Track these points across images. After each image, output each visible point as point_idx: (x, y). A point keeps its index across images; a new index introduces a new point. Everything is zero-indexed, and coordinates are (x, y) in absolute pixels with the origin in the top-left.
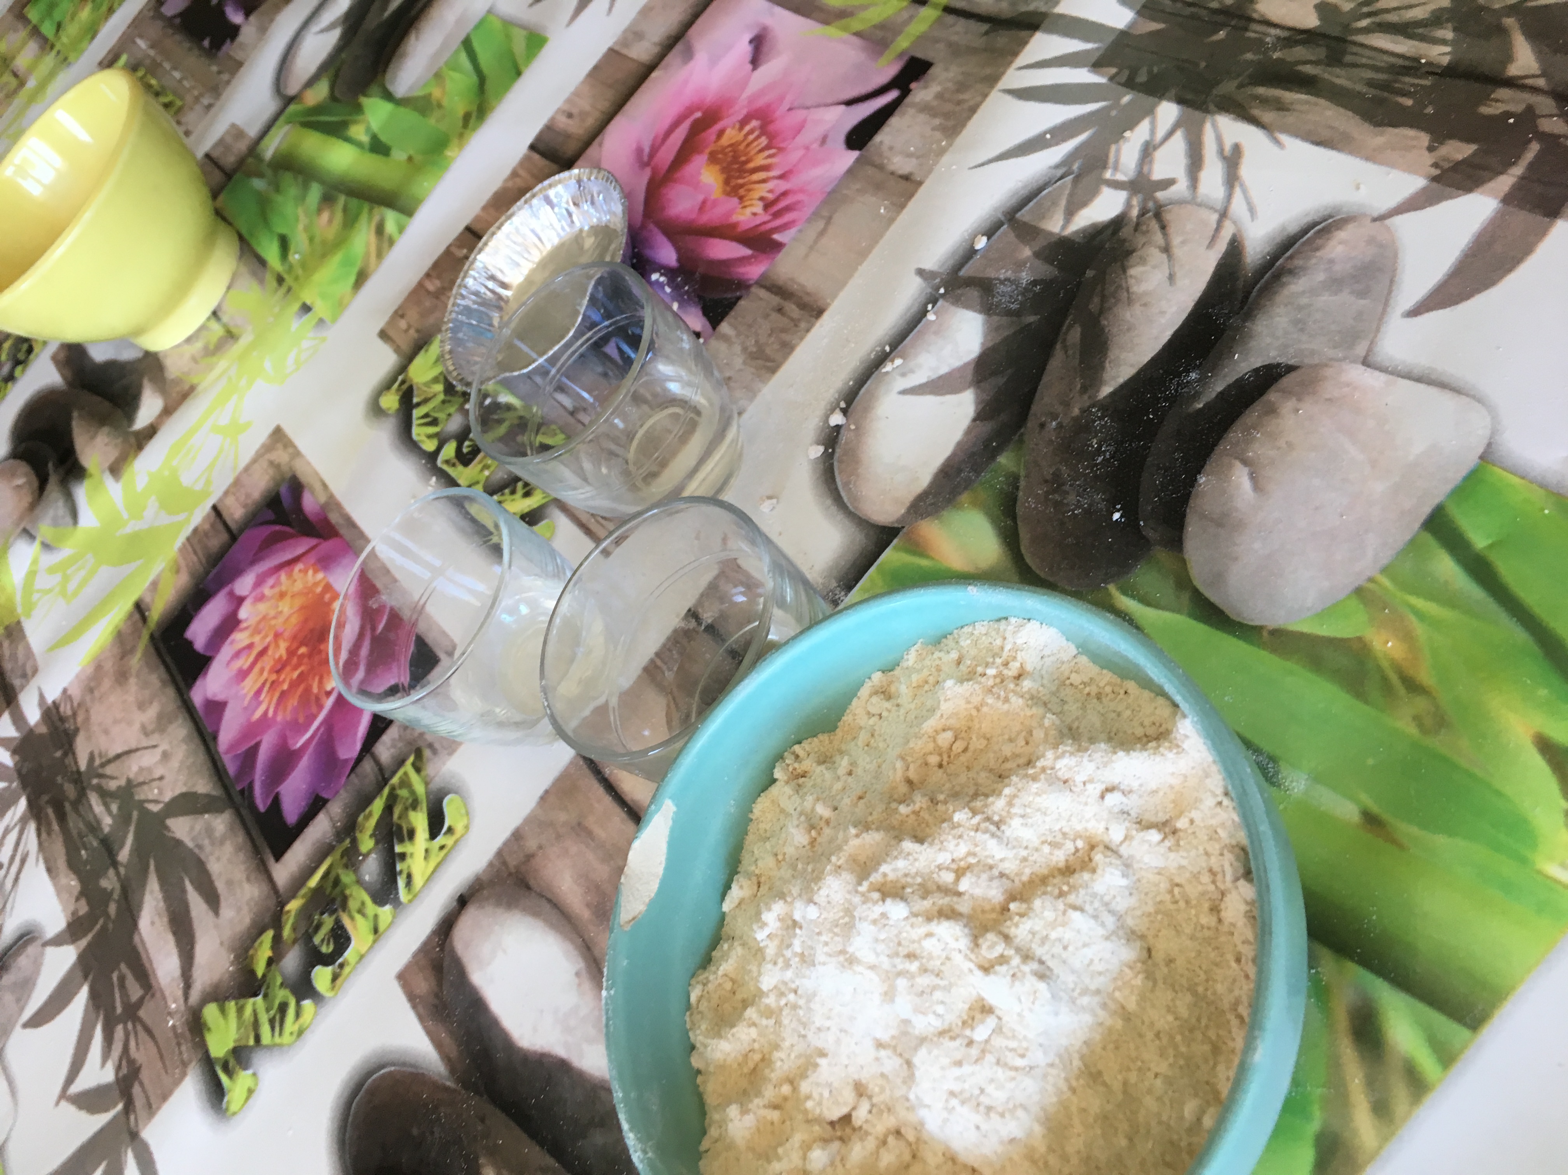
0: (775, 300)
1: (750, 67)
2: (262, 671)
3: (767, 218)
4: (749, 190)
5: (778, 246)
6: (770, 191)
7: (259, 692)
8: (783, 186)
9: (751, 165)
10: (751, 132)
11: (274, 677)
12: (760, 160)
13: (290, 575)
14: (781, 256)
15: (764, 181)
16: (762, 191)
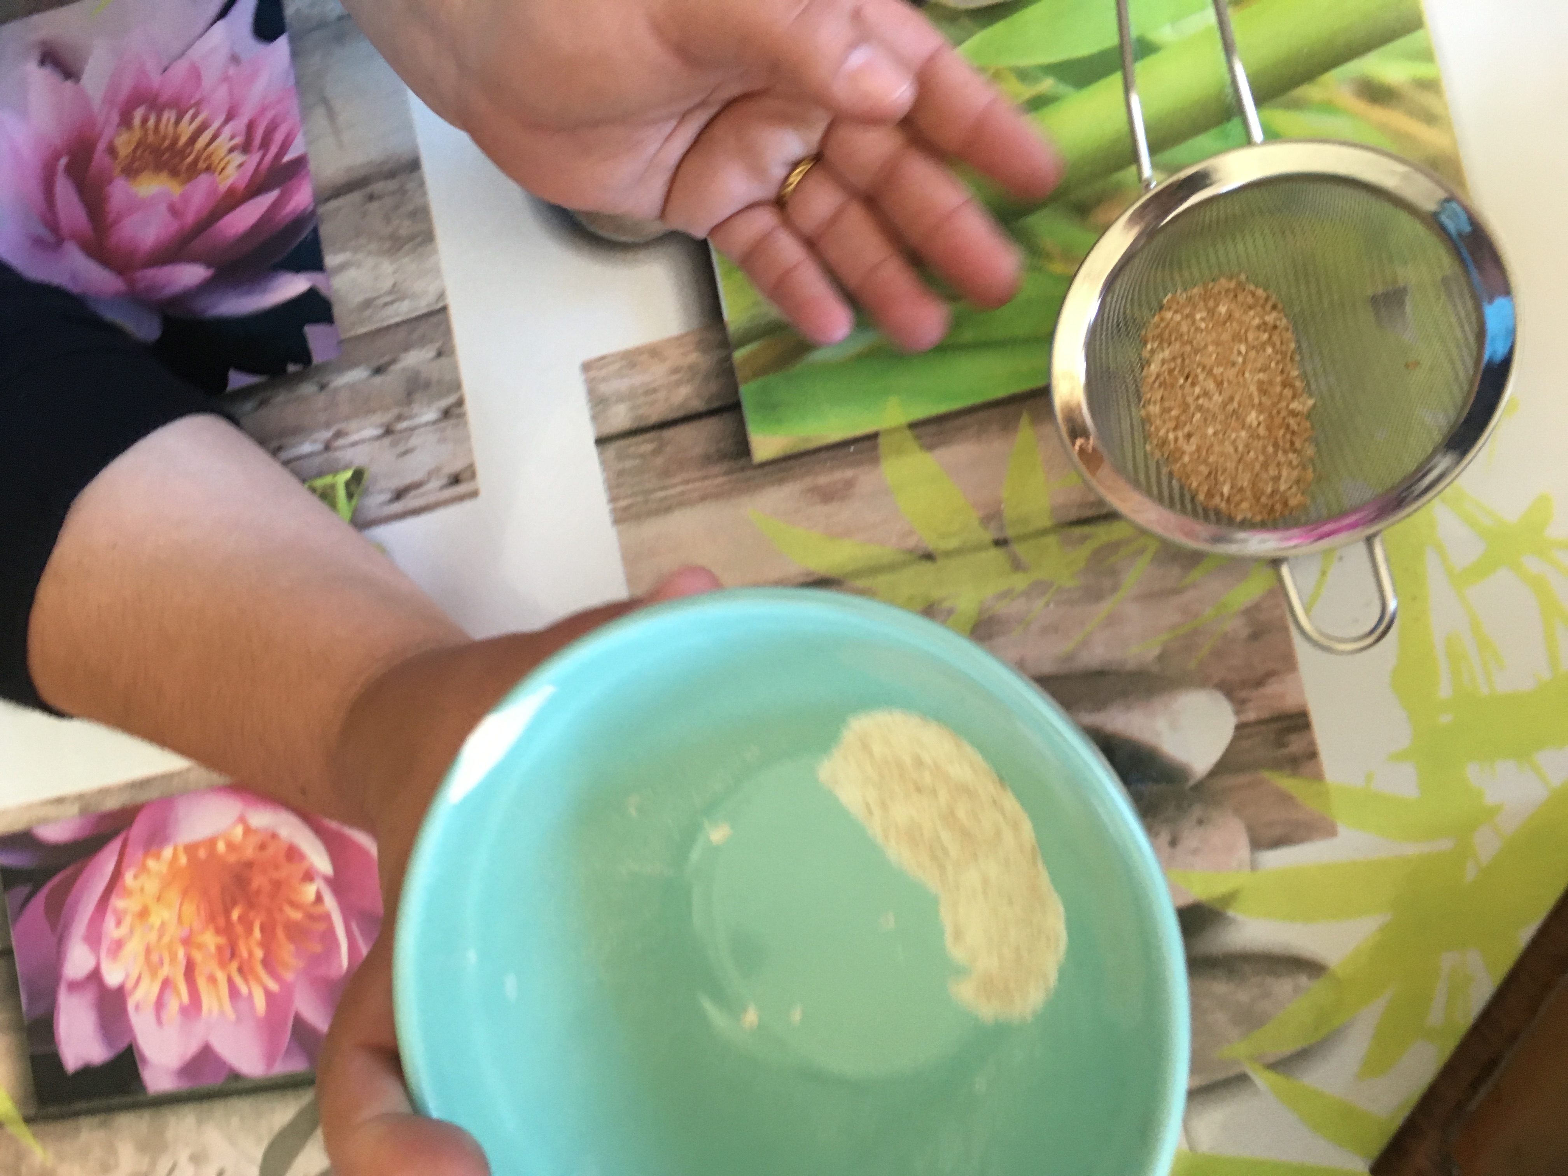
0: (356, 196)
1: (69, 83)
2: (212, 980)
3: (256, 157)
4: (209, 157)
5: (300, 163)
6: (232, 138)
7: (234, 992)
8: (239, 124)
9: (183, 140)
10: (145, 121)
11: (234, 966)
12: (186, 129)
13: (127, 893)
14: (312, 165)
15: (215, 137)
16: (223, 143)
